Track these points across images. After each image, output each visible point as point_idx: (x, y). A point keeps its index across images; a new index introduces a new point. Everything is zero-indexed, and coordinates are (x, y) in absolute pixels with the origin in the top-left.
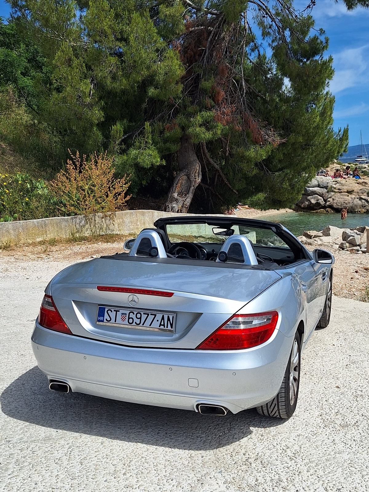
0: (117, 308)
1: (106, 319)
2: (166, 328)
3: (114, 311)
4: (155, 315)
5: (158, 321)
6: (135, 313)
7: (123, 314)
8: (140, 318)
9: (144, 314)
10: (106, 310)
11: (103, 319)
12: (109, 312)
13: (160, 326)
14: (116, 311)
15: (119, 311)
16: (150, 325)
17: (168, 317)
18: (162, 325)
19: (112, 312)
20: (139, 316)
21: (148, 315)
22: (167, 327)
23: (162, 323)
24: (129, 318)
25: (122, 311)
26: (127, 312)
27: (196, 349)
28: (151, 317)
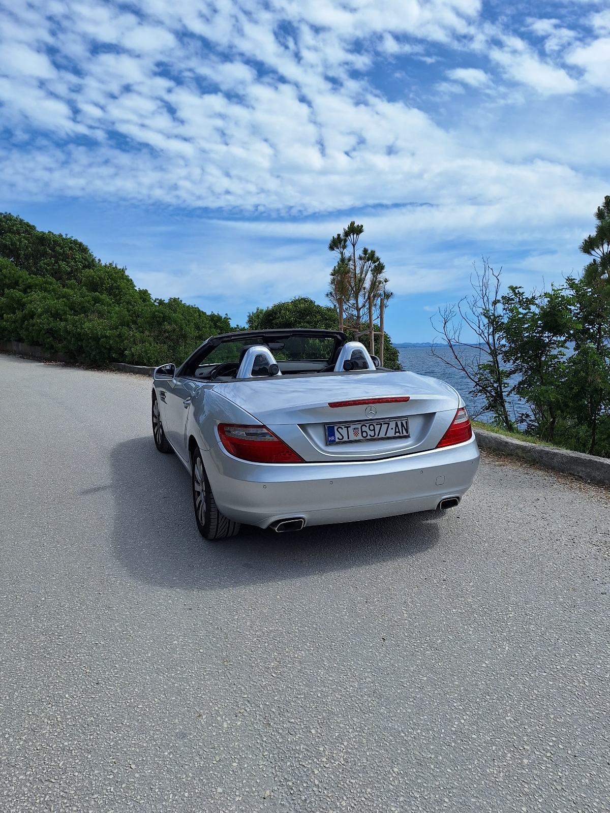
0: (347, 424)
1: (338, 438)
2: (401, 435)
3: (345, 427)
4: (389, 424)
5: (392, 429)
6: (368, 425)
7: (355, 429)
8: (374, 430)
9: (377, 424)
10: (336, 428)
11: (335, 439)
12: (339, 430)
13: (395, 434)
15: (350, 427)
16: (386, 435)
17: (402, 423)
19: (342, 429)
20: (372, 427)
21: (381, 424)
22: (403, 433)
23: (397, 431)
24: (362, 432)
25: (353, 427)
26: (359, 426)
27: (437, 447)
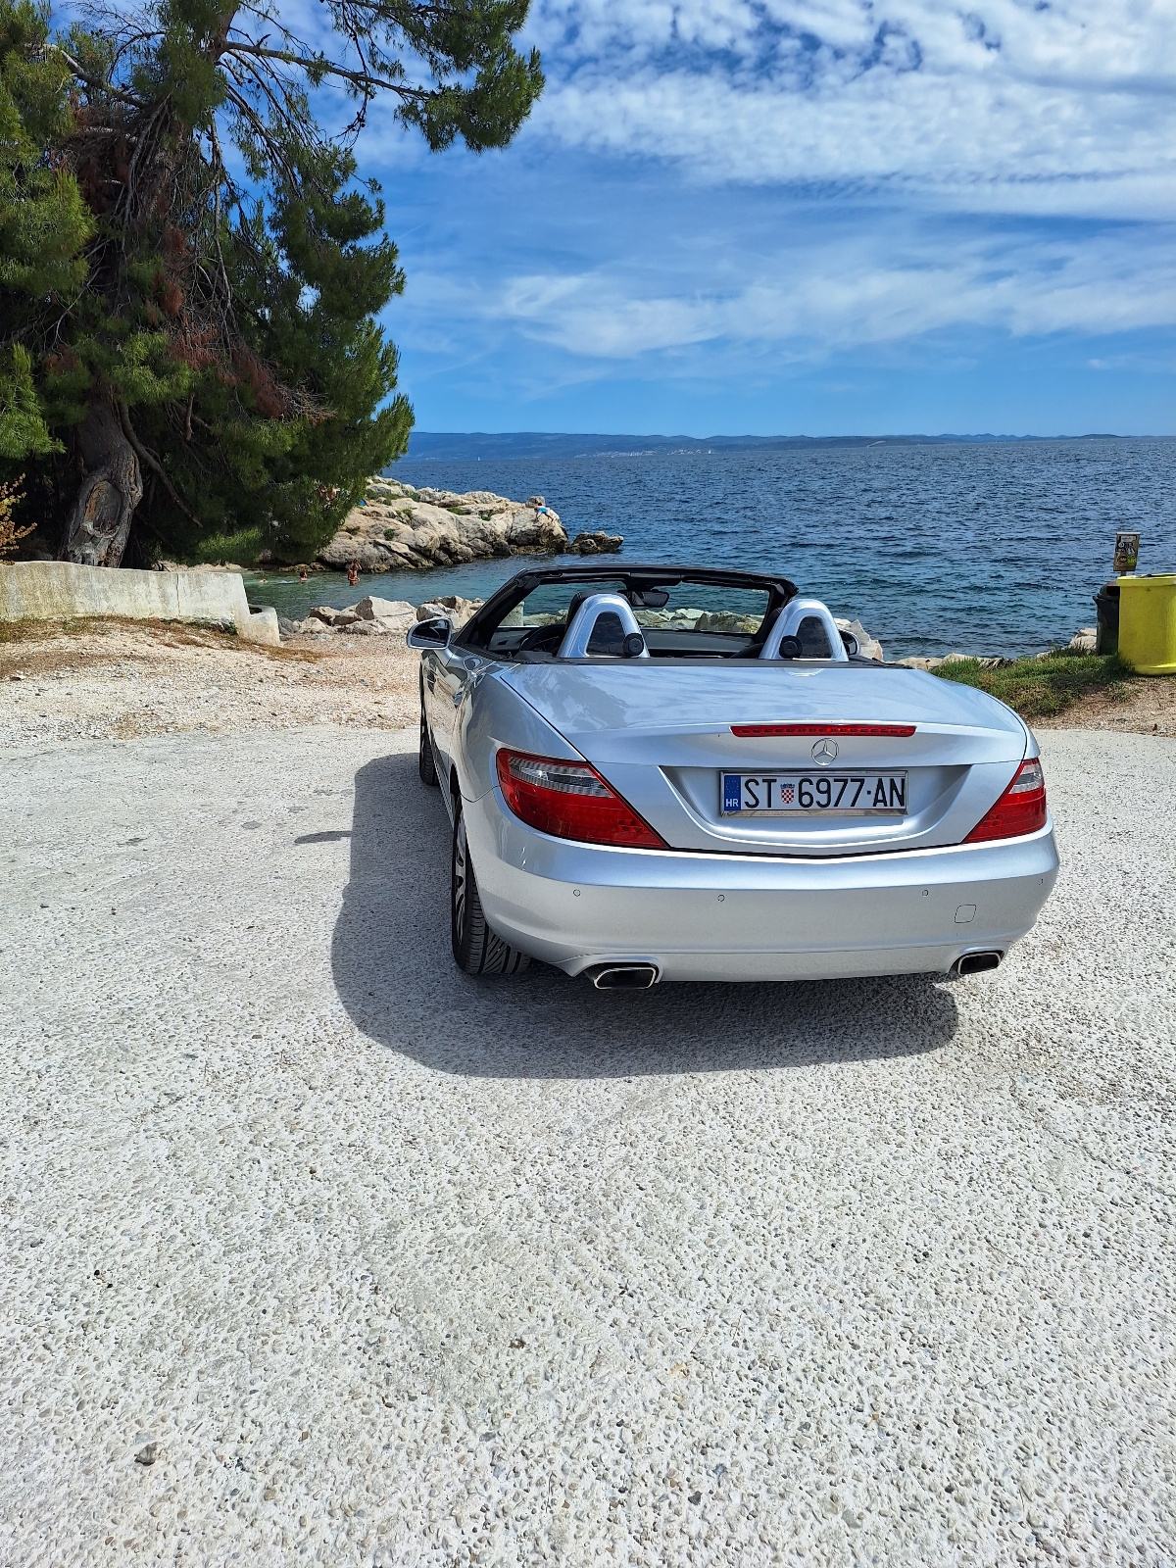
0: (769, 776)
1: (747, 803)
2: (889, 807)
3: (764, 781)
4: (862, 781)
5: (869, 793)
6: (815, 780)
7: (785, 786)
8: (828, 791)
9: (835, 781)
10: (743, 780)
11: (739, 803)
12: (751, 785)
13: (875, 805)
14: (769, 782)
15: (775, 781)
16: (853, 805)
17: (892, 781)
18: (880, 801)
19: (757, 784)
20: (823, 786)
21: (846, 782)
22: (892, 805)
23: (880, 797)
24: (801, 795)
25: (782, 780)
26: (795, 781)
27: (966, 841)
28: (853, 787)
